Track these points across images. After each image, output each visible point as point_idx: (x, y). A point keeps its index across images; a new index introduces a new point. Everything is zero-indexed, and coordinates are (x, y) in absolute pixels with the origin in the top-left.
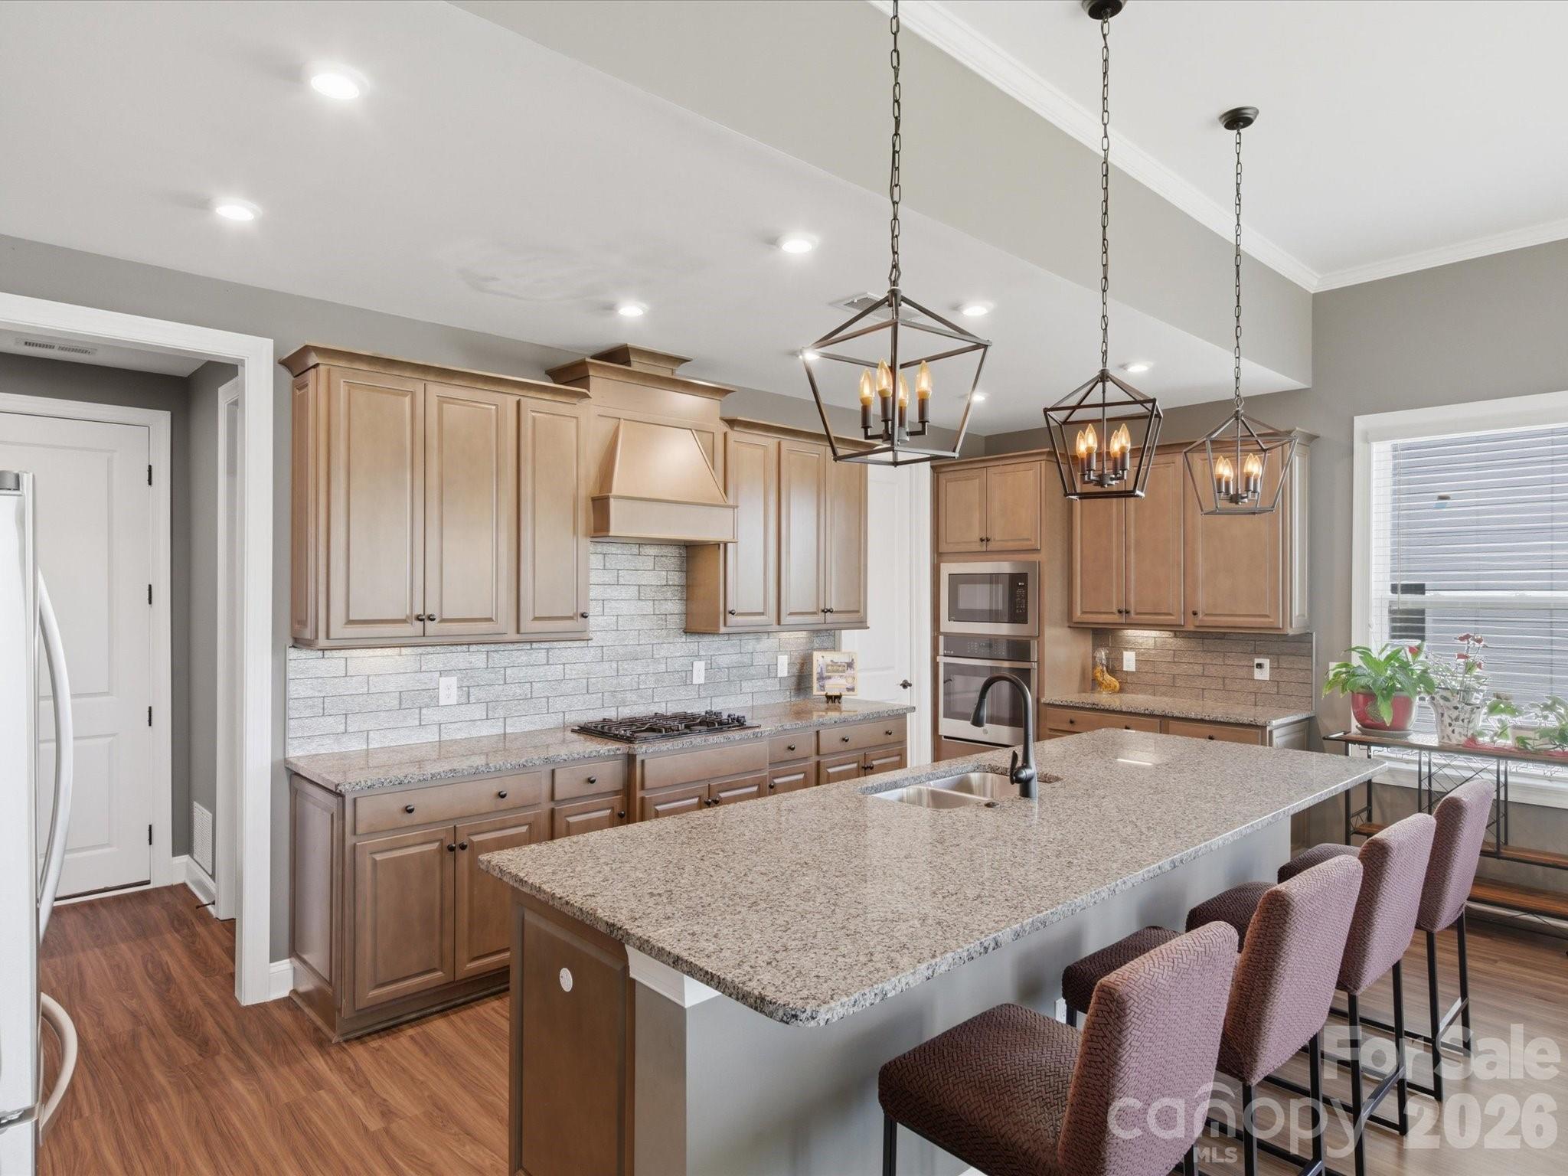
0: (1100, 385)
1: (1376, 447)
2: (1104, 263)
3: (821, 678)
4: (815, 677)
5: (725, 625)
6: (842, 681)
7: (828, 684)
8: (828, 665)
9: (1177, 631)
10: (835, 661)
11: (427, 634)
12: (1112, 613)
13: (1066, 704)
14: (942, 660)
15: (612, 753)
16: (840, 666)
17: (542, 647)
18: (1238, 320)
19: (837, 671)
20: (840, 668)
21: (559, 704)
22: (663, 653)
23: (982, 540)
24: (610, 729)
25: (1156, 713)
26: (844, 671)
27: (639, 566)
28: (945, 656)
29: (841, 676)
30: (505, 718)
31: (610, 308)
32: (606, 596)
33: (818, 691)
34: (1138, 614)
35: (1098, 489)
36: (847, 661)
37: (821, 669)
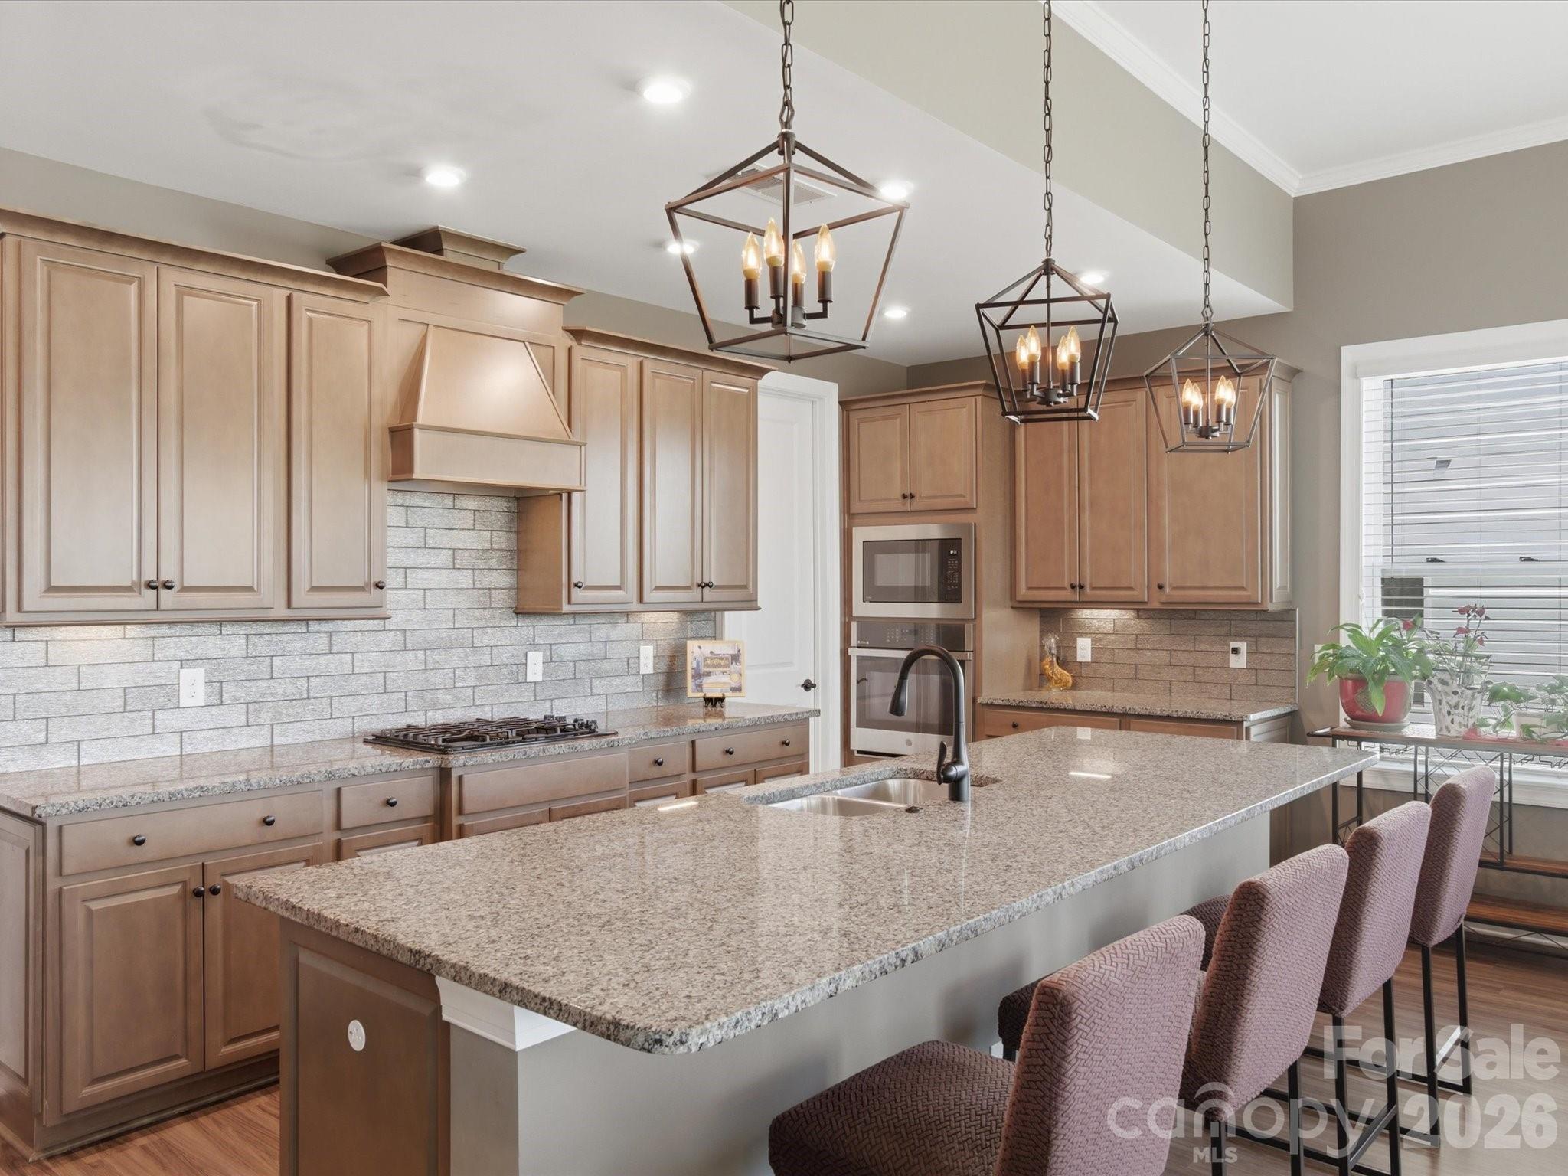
0: (1044, 278)
1: (1367, 383)
2: (1047, 127)
3: (697, 675)
4: (690, 673)
5: (569, 602)
6: (725, 679)
7: (707, 682)
8: (705, 659)
9: (1140, 609)
10: (716, 653)
11: (162, 607)
12: (1064, 589)
13: (1008, 703)
14: (854, 653)
15: (418, 767)
16: (722, 659)
17: (323, 629)
18: (1206, 213)
19: (719, 666)
20: (722, 662)
21: (348, 706)
22: (486, 640)
23: (904, 497)
24: (415, 736)
25: (1115, 710)
26: (727, 666)
27: (456, 524)
28: (858, 647)
29: (723, 672)
30: (272, 725)
31: (415, 173)
32: (409, 563)
33: (693, 692)
34: (1093, 589)
35: (1043, 407)
36: (732, 652)
37: (698, 663)
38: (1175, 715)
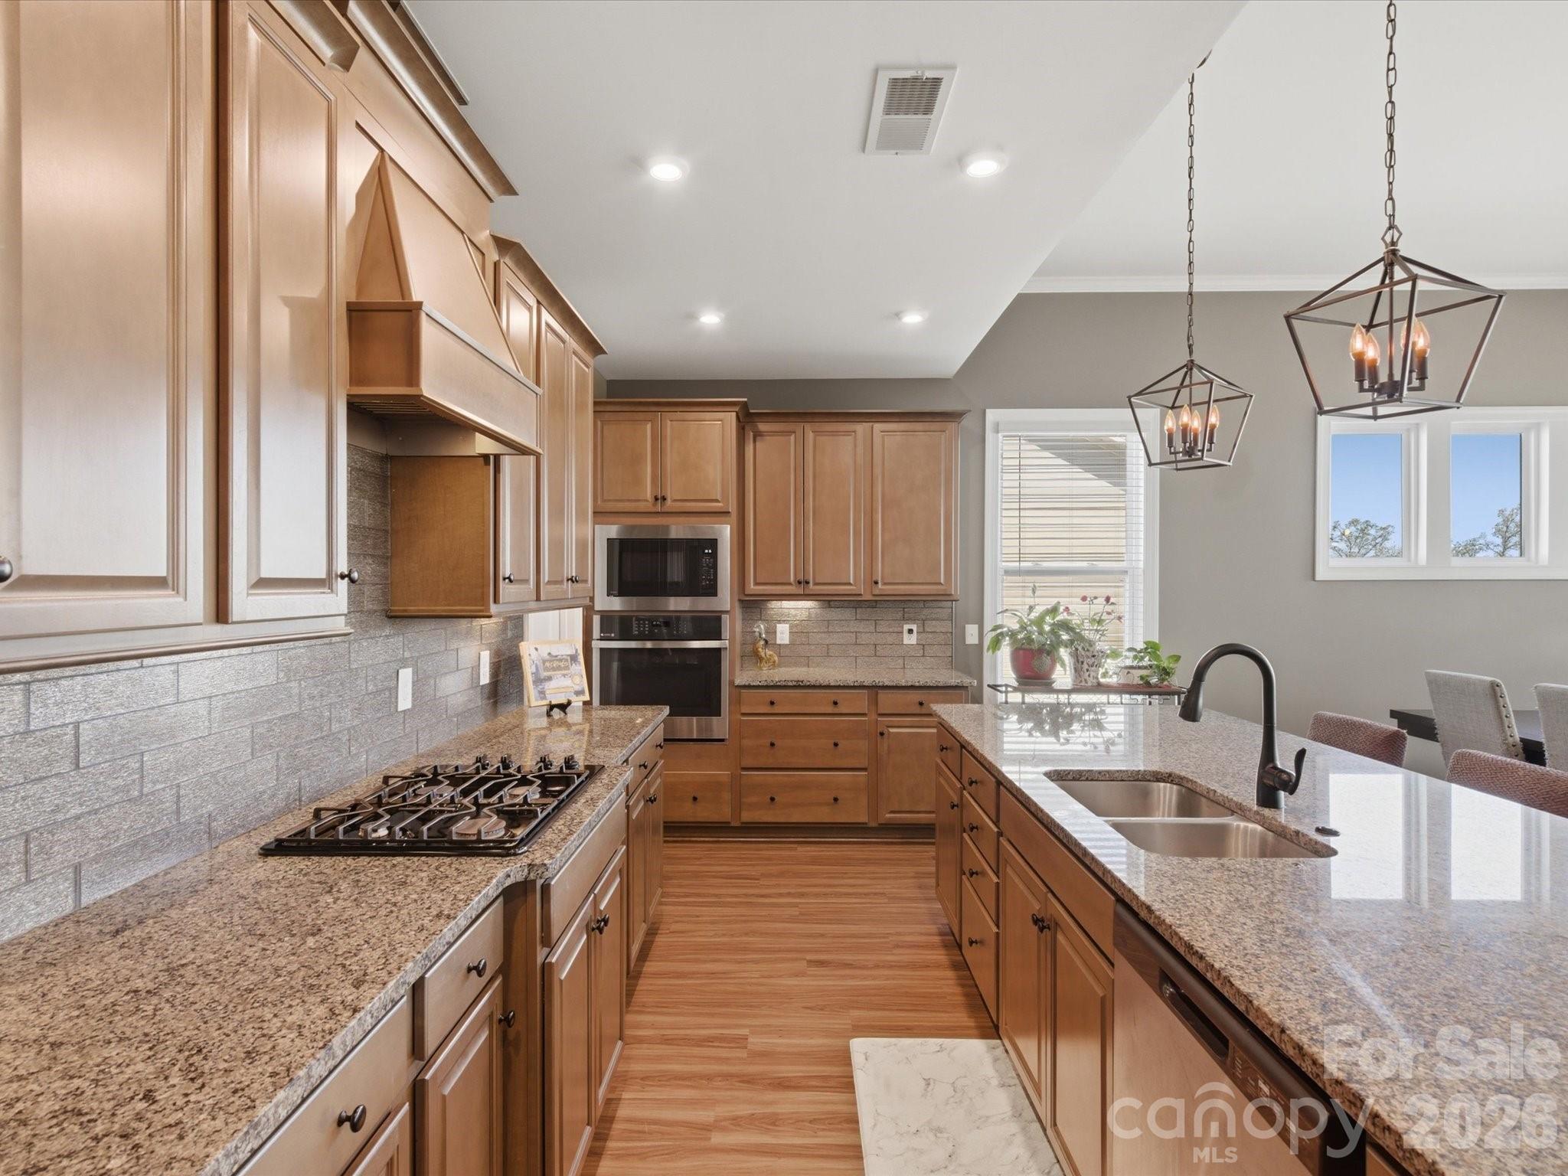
3: (538, 681)
4: (529, 679)
6: (567, 682)
7: (549, 686)
8: (544, 662)
9: (828, 601)
10: (554, 654)
12: (790, 584)
13: (765, 684)
14: (597, 645)
16: (561, 660)
19: (559, 668)
20: (562, 664)
23: (656, 499)
25: (866, 684)
26: (567, 668)
28: (601, 640)
29: (564, 675)
33: (536, 700)
34: (816, 584)
36: (569, 653)
37: (536, 666)
38: (917, 684)
